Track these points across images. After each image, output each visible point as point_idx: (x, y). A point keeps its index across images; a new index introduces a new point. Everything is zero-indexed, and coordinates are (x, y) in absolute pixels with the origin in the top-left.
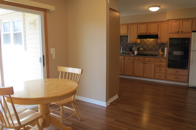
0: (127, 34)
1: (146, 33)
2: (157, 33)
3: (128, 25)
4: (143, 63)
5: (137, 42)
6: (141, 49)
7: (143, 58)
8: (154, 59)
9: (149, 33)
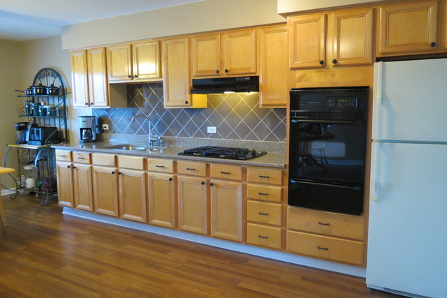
0: (158, 75)
1: (218, 72)
2: (253, 71)
3: (160, 42)
4: (205, 186)
5: (191, 104)
6: (212, 130)
7: (204, 165)
8: (242, 168)
9: (226, 71)
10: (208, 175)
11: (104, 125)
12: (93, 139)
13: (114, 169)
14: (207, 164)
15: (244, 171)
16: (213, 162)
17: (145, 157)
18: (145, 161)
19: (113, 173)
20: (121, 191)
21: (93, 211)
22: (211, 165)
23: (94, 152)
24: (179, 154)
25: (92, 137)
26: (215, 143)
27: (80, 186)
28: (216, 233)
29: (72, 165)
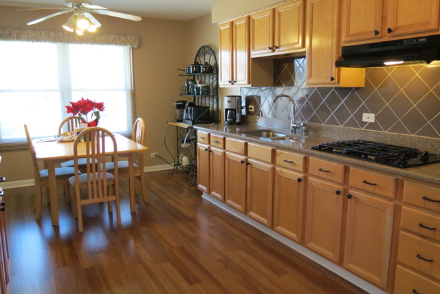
0: (301, 44)
1: (377, 33)
2: (433, 27)
4: (341, 196)
5: (339, 82)
6: (369, 118)
7: (341, 166)
8: (397, 179)
9: (390, 31)
10: (346, 180)
11: (250, 107)
12: (237, 121)
13: (243, 158)
14: (346, 167)
15: (399, 185)
16: (354, 165)
17: (275, 148)
18: (274, 152)
19: (242, 162)
20: (249, 184)
21: (224, 201)
22: (351, 168)
23: (227, 136)
24: (313, 148)
25: (235, 119)
26: (371, 136)
27: (215, 171)
28: (350, 265)
29: (209, 148)
